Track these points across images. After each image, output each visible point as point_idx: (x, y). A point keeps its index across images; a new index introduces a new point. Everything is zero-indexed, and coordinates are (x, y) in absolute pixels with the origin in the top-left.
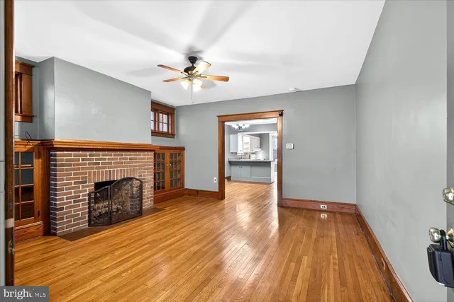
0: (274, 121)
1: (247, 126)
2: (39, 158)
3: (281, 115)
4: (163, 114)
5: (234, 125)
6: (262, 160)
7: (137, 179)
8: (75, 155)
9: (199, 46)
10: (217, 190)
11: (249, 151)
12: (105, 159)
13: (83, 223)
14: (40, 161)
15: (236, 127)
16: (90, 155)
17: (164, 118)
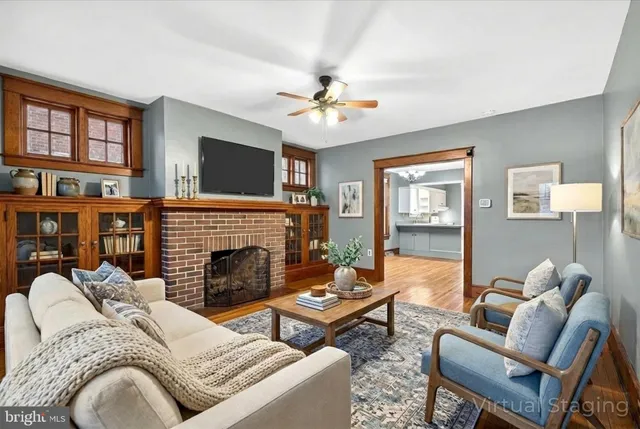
0: (459, 164)
1: (422, 174)
2: (150, 219)
3: (471, 154)
4: (299, 160)
5: (403, 172)
6: (450, 224)
7: (265, 250)
8: (188, 217)
9: (330, 60)
10: (373, 268)
11: (427, 211)
12: (224, 222)
13: (198, 301)
14: (151, 223)
15: (406, 176)
16: (206, 217)
17: (301, 166)
